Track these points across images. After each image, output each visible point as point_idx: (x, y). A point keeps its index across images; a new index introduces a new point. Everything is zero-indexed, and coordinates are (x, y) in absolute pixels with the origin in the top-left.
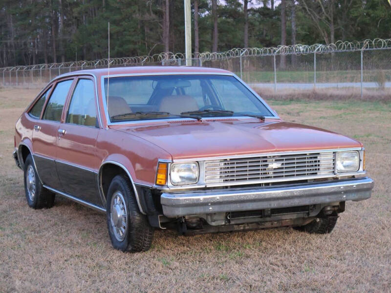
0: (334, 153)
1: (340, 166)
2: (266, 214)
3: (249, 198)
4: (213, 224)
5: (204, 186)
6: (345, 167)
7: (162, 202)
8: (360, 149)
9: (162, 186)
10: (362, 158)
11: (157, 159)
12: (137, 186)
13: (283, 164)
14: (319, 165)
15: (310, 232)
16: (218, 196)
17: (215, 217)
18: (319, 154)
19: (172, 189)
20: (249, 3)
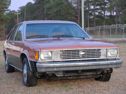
0: (107, 49)
1: (109, 54)
2: (79, 72)
3: (71, 65)
4: (58, 76)
5: (53, 61)
6: (111, 55)
7: (37, 66)
8: (117, 48)
9: (37, 60)
10: (118, 52)
11: (35, 50)
12: (30, 61)
13: (85, 53)
14: (100, 54)
15: (101, 81)
16: (58, 65)
17: (59, 73)
18: (100, 49)
19: (40, 61)
20: (105, 13)
